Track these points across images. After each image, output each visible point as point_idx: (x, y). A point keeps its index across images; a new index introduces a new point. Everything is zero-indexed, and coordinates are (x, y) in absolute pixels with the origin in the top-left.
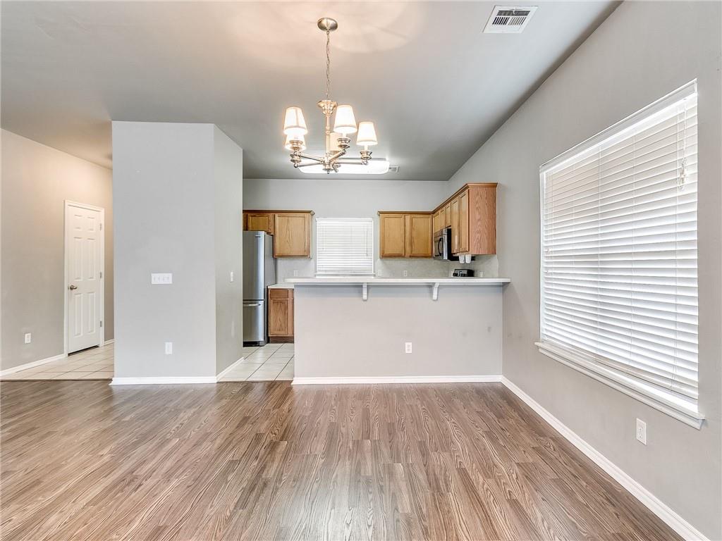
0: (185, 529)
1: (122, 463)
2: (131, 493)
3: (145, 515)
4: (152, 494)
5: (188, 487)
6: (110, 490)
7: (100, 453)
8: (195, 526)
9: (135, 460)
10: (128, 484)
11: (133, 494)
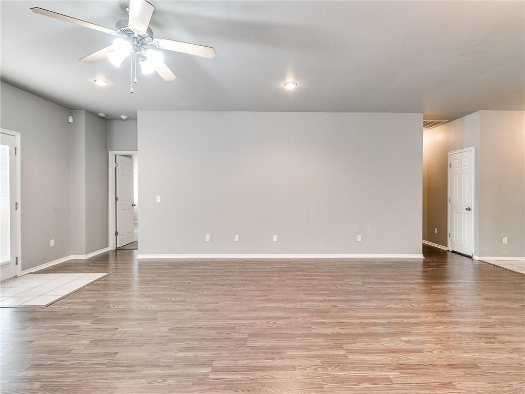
0: (489, 378)
1: (497, 328)
2: (483, 342)
3: (477, 355)
4: (493, 351)
5: (520, 364)
6: (475, 334)
7: (491, 317)
8: (497, 381)
9: (506, 331)
10: (486, 338)
11: (483, 344)
